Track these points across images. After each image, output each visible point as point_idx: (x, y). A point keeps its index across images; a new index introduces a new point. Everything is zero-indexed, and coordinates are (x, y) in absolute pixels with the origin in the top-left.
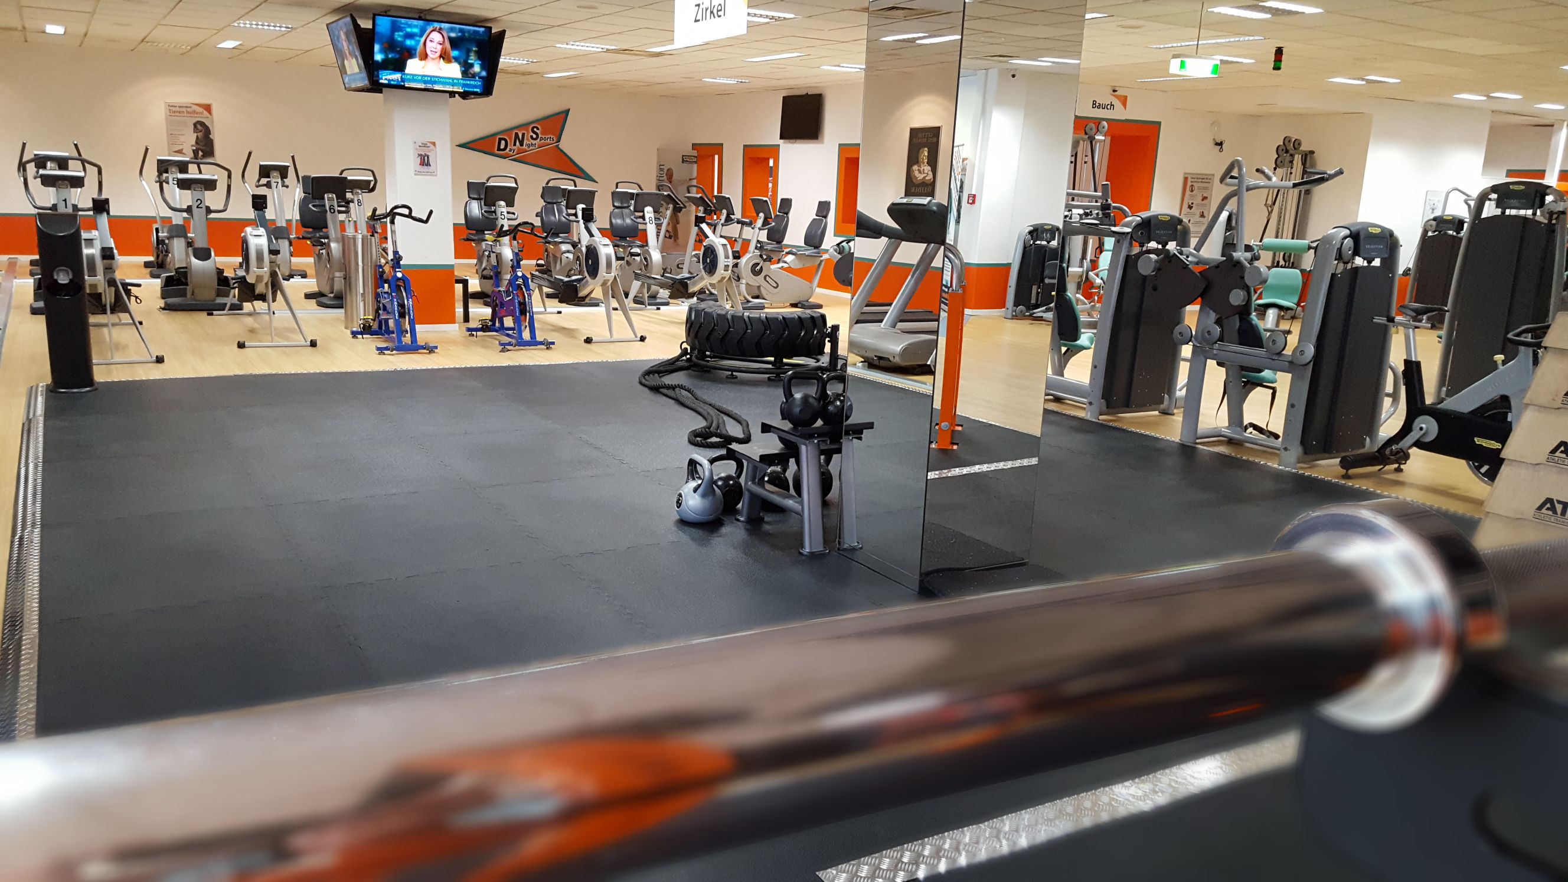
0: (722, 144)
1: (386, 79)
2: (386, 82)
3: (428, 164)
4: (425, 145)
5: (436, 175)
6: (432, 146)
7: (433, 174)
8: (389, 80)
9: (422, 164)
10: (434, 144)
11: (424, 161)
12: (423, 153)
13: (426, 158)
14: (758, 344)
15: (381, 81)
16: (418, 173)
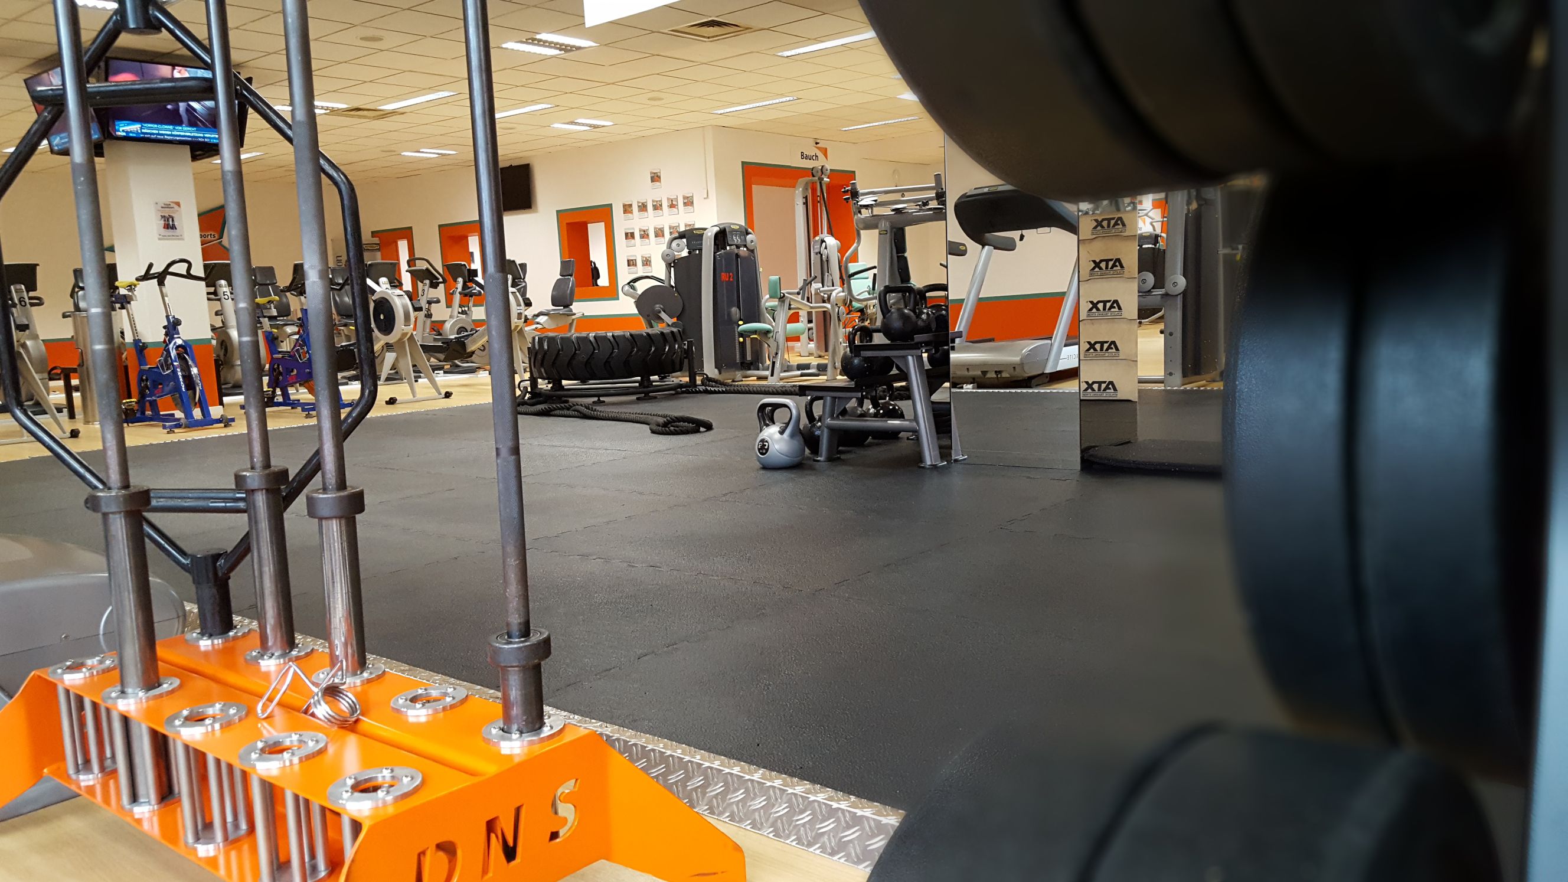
0: (411, 228)
1: (123, 131)
2: (124, 134)
3: (173, 227)
4: (167, 206)
5: (183, 239)
6: (176, 207)
7: (180, 238)
8: (127, 132)
9: (167, 227)
10: (178, 204)
11: (169, 224)
12: (167, 215)
13: (171, 219)
14: (626, 363)
15: (118, 133)
16: (162, 238)
